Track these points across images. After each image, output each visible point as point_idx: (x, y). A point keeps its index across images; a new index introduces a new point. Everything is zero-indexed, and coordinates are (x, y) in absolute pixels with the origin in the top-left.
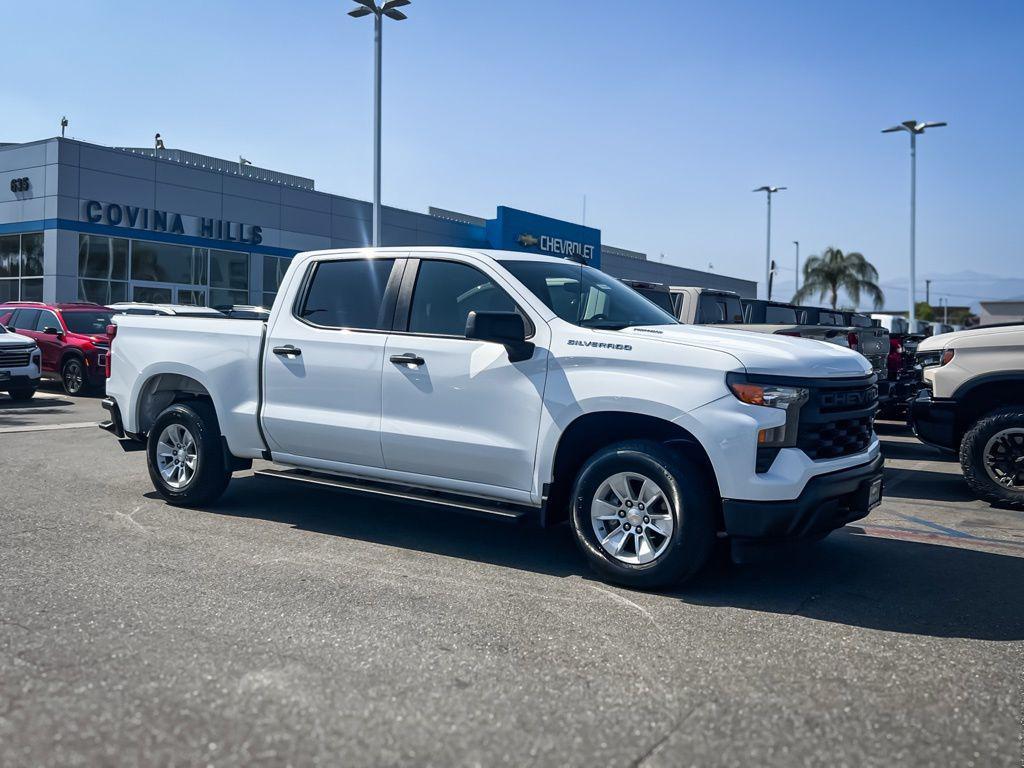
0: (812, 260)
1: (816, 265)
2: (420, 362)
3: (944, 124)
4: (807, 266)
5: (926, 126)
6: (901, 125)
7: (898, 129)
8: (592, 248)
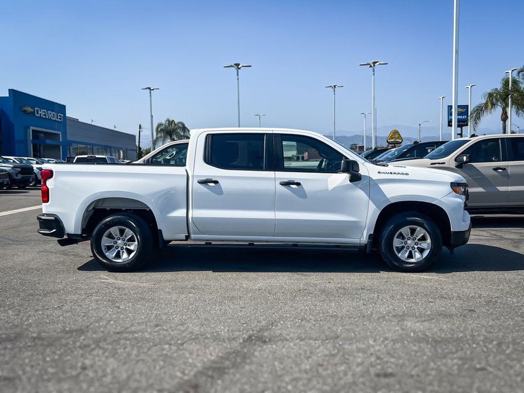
0: (160, 125)
1: (162, 127)
2: (298, 184)
3: (250, 66)
4: (157, 128)
5: (242, 67)
6: (233, 65)
7: (231, 66)
8: (62, 115)
